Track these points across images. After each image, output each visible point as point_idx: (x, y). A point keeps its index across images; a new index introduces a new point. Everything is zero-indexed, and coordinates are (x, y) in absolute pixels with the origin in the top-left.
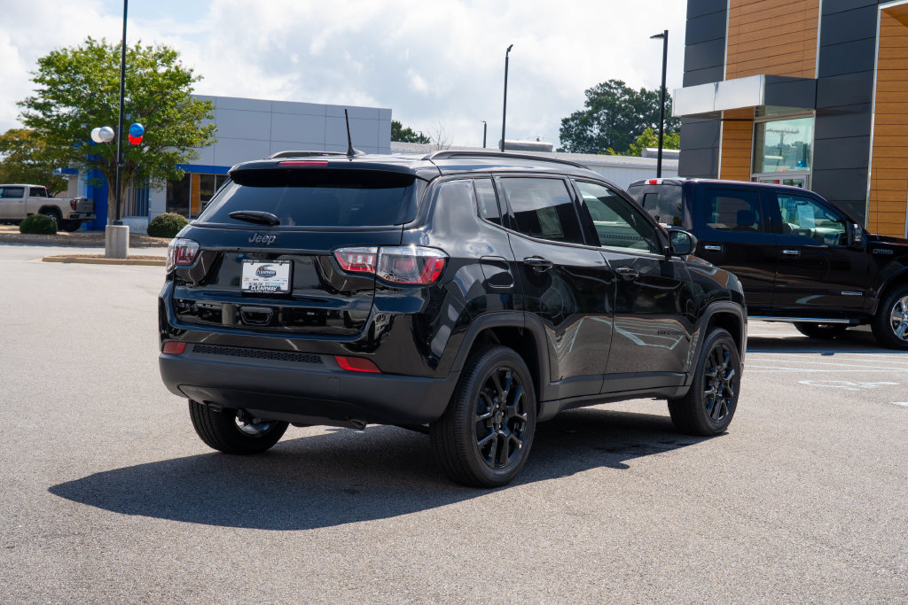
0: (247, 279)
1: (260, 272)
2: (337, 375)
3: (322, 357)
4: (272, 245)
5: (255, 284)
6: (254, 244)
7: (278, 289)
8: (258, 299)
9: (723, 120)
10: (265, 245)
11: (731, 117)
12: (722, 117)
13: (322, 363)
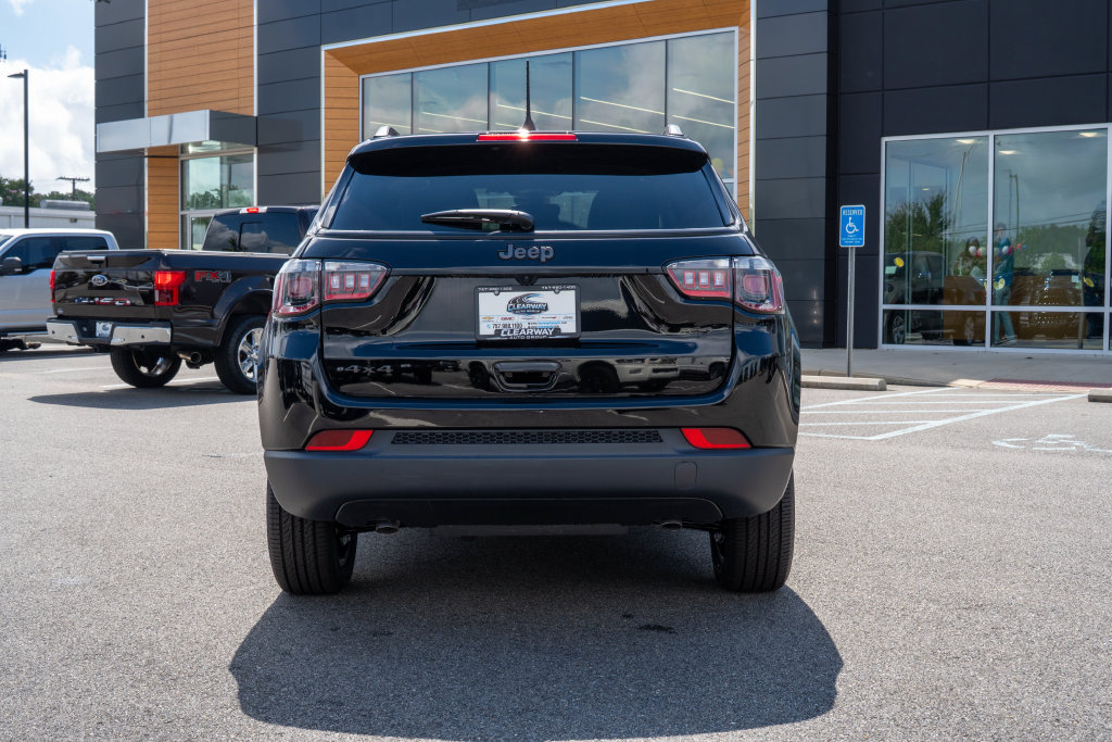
0: (489, 319)
1: (514, 307)
2: (686, 458)
3: (661, 431)
4: (549, 262)
5: (505, 326)
6: (513, 261)
7: (557, 331)
8: (515, 350)
9: (148, 157)
10: (537, 262)
11: (155, 154)
12: (146, 154)
13: (661, 441)
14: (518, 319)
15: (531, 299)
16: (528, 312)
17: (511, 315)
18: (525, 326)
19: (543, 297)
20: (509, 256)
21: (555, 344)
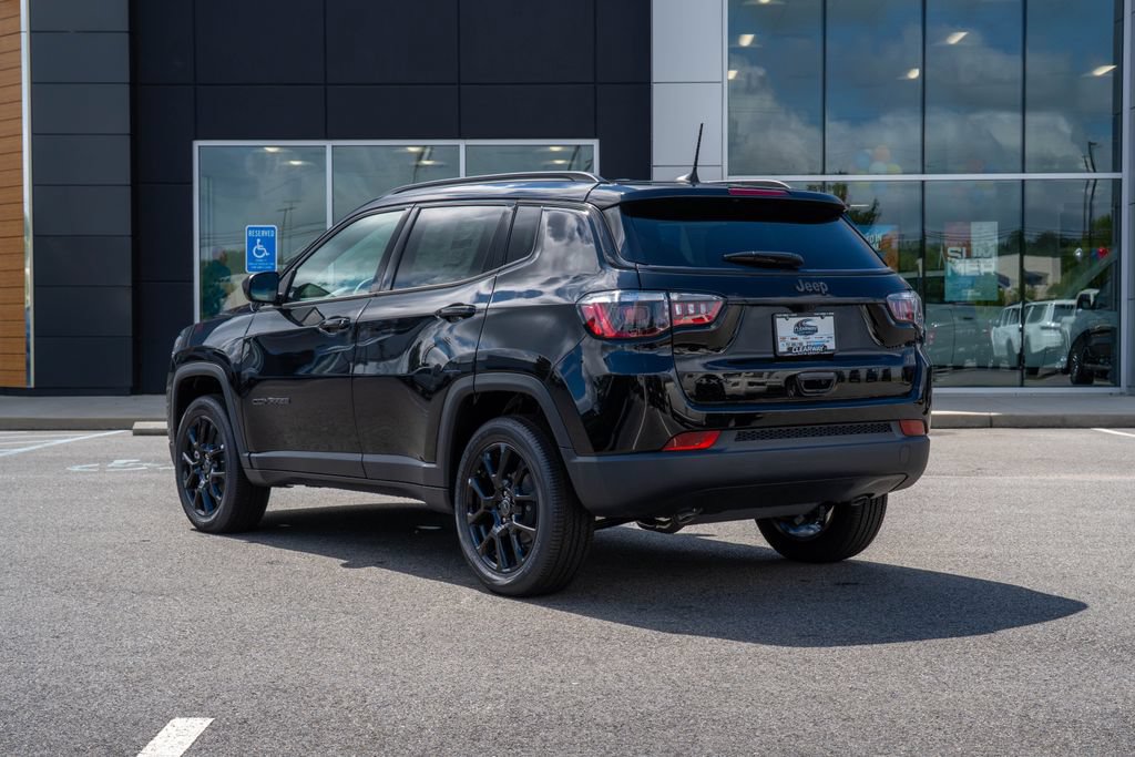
1: (798, 329)
14: (801, 339)
15: (808, 323)
16: (806, 333)
17: (796, 336)
18: (805, 344)
19: (815, 321)
20: (802, 290)
21: (823, 358)
